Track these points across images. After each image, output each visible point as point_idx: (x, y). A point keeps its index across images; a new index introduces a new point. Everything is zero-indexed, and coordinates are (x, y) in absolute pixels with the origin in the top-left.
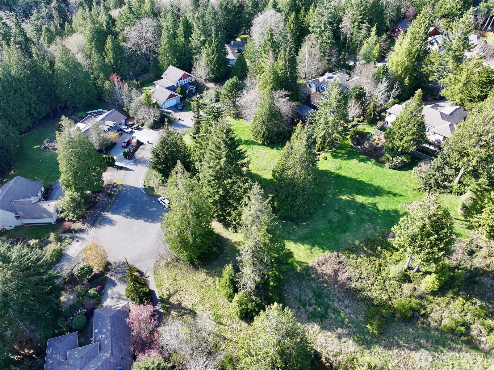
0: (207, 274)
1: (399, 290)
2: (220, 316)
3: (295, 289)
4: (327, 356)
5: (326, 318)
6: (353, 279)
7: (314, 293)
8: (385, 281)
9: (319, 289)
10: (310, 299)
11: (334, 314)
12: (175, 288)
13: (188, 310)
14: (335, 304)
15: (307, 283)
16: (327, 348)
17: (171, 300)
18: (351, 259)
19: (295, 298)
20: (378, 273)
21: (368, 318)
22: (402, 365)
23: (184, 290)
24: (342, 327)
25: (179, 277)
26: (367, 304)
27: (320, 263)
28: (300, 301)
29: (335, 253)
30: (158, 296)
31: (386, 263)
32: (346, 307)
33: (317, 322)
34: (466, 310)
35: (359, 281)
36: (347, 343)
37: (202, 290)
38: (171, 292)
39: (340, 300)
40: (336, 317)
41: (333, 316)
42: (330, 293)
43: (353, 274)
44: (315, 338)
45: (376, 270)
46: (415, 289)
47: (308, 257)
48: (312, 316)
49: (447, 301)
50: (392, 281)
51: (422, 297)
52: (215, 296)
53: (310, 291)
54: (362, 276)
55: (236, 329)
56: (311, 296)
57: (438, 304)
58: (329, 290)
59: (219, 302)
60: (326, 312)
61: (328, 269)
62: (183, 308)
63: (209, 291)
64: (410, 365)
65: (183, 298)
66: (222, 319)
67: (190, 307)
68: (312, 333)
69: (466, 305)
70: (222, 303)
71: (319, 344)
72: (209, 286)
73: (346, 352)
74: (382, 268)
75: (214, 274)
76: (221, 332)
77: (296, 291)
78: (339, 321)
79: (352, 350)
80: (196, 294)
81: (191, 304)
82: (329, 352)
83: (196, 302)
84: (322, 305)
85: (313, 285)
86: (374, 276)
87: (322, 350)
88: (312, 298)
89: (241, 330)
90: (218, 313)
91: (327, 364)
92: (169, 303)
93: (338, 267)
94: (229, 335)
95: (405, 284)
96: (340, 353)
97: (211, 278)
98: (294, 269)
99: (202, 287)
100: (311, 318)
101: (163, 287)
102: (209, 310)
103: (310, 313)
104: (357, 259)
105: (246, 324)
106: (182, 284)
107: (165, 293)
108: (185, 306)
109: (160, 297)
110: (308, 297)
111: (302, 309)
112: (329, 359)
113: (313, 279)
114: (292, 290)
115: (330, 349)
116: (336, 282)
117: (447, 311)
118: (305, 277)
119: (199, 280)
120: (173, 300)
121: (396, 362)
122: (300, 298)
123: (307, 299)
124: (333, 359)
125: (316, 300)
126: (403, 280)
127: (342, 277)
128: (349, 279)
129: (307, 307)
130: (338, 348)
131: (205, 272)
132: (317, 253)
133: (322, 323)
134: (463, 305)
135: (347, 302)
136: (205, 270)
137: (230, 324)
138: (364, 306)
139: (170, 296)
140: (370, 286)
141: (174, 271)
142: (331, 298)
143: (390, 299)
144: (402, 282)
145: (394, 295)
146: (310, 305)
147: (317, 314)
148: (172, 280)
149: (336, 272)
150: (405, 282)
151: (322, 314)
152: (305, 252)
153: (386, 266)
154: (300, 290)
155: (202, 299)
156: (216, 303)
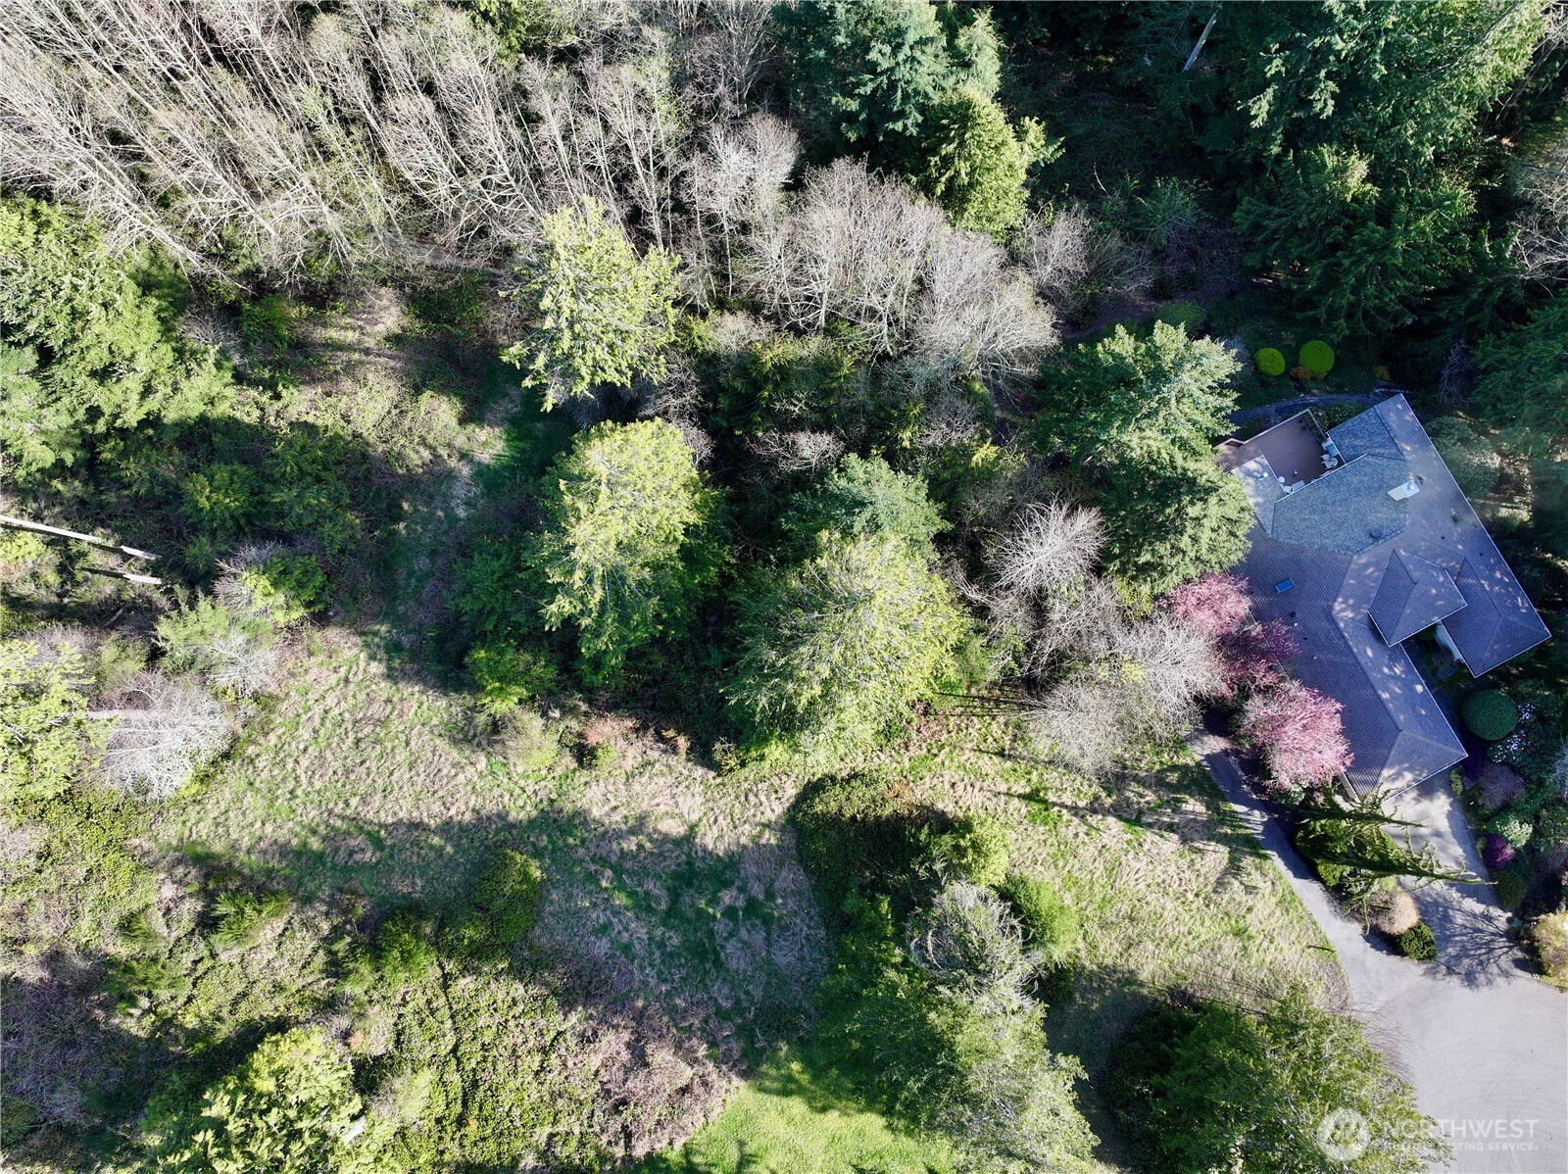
0: (1131, 979)
1: (410, 1020)
2: (1033, 821)
3: (789, 964)
4: (673, 760)
5: (675, 875)
6: (572, 1042)
7: (718, 963)
8: (455, 1050)
9: (702, 981)
10: (731, 935)
11: (647, 893)
12: (1226, 897)
13: (1150, 826)
14: (643, 933)
15: (747, 993)
16: (670, 780)
17: (1223, 852)
18: (577, 1131)
19: (786, 928)
20: (475, 1085)
21: (532, 897)
22: (445, 772)
23: (1190, 896)
24: (623, 854)
25: (1231, 946)
26: (531, 948)
27: (698, 1090)
28: (767, 921)
29: (640, 1150)
30: (1276, 863)
31: (435, 1137)
32: (604, 929)
33: (703, 859)
34: (189, 981)
35: (553, 1034)
36: (607, 808)
37: (1125, 908)
38: (1236, 883)
39: (627, 948)
40: (640, 885)
41: (651, 886)
42: (660, 973)
43: (570, 1064)
44: (711, 804)
45: (480, 1094)
46: (346, 1036)
47: (749, 1118)
48: (723, 873)
49: (243, 1005)
50: (428, 1053)
51: (329, 1006)
52: (1074, 890)
53: (733, 964)
54: (538, 1058)
55: (969, 788)
56: (731, 947)
57: (278, 988)
58: (665, 981)
59: (1053, 871)
60: (675, 896)
61: (668, 1065)
62: (1171, 828)
63: (1101, 908)
64: (423, 776)
65: (1184, 863)
66: (1024, 811)
67: (1149, 836)
68: (720, 818)
69: (181, 1000)
70: (1039, 868)
71: (698, 789)
72: (1105, 925)
73: (611, 780)
74: (458, 1108)
75: (1102, 980)
76: (1015, 770)
77: (784, 957)
78: (631, 873)
79: (594, 788)
80: (1142, 886)
81: (1146, 847)
82: (665, 770)
83: (1131, 856)
84: (688, 921)
85: (725, 991)
86: (494, 1064)
87: (686, 772)
88: (726, 939)
89: (953, 785)
90: (1042, 829)
91: (671, 733)
92: (1224, 840)
93: (630, 1084)
94: (990, 765)
95: (379, 1051)
96: (629, 777)
97: (1109, 961)
98: (804, 1049)
99: (1132, 919)
100: (726, 867)
101: (1274, 900)
102: (1076, 835)
103: (727, 884)
104: (551, 1136)
105: (940, 806)
106: (1208, 923)
107: (1256, 877)
108: (1166, 834)
109: (1266, 857)
110: (741, 941)
111: (757, 890)
112: (665, 751)
113: (723, 1015)
114: (802, 959)
115: (661, 781)
116: (640, 1017)
117: (254, 971)
118: (754, 1022)
119: (1151, 947)
120: (1217, 856)
121: (461, 778)
122: (769, 934)
123: (743, 933)
124: (654, 755)
125: (711, 934)
126: (384, 1066)
127: (614, 1043)
128: (586, 1040)
129: (741, 903)
130: (636, 787)
131: (1142, 984)
132: (711, 1141)
133: (689, 855)
134: (190, 999)
135: (602, 947)
136: (1145, 991)
137: (995, 800)
138: (544, 940)
139: (1234, 868)
140: (512, 1023)
141: (1260, 968)
142: (657, 954)
143: (446, 981)
144: (391, 1057)
145: (429, 1002)
146: (730, 913)
147: (705, 884)
148: (1252, 931)
149: (640, 1059)
150: (377, 1059)
151: (690, 885)
152: (764, 1142)
153: (438, 1121)
154: (769, 962)
155: (1113, 869)
156: (1061, 864)
